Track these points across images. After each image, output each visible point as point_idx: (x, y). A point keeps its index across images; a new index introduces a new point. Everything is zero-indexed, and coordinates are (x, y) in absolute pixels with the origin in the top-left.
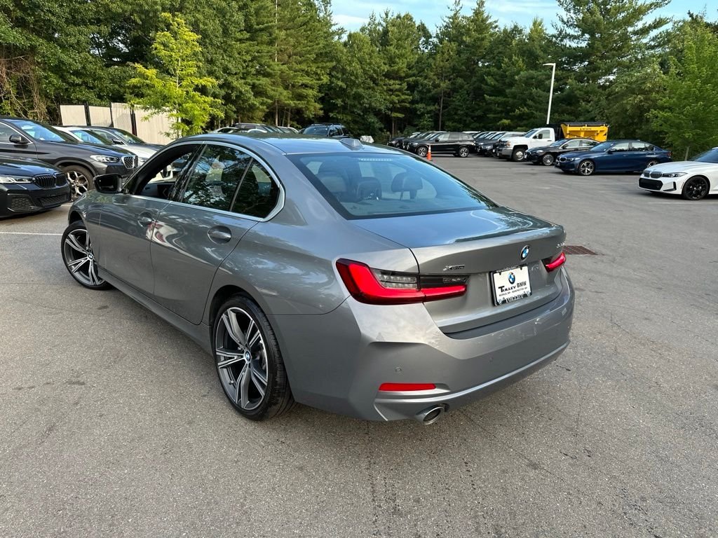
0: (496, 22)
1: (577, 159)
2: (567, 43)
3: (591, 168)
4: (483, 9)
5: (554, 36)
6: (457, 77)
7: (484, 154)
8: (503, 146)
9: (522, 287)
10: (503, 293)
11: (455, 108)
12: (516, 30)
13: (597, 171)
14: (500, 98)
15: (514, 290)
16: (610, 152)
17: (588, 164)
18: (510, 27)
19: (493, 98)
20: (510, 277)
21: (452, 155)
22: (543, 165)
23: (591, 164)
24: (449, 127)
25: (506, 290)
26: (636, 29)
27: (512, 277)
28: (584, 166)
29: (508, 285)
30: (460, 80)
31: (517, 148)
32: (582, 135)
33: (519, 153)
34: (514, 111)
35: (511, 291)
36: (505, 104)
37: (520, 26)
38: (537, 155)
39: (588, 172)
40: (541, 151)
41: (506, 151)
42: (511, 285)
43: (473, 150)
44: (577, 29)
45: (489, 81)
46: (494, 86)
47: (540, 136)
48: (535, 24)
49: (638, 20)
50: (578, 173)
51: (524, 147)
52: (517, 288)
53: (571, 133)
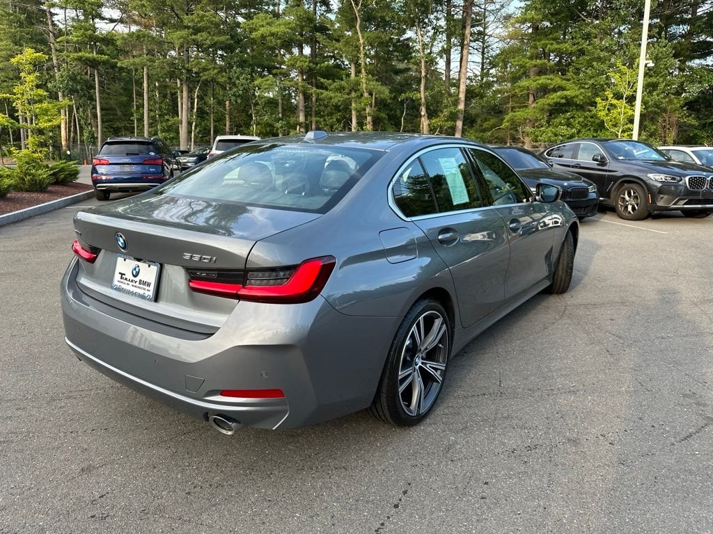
9: (144, 287)
10: (122, 280)
15: (134, 284)
20: (135, 269)
25: (126, 279)
27: (137, 270)
29: (130, 276)
35: (131, 283)
42: (132, 278)
52: (137, 284)
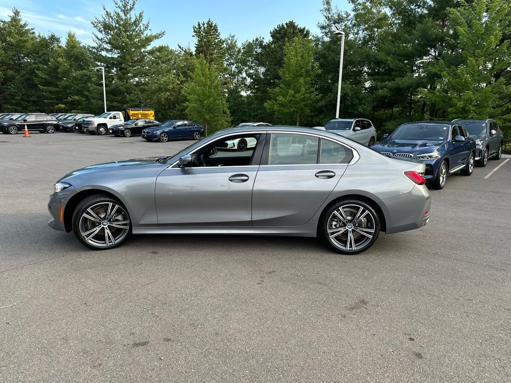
0: (32, 29)
1: (158, 132)
2: (104, 53)
3: (166, 137)
4: (20, 18)
5: (94, 48)
6: (7, 69)
7: (65, 130)
8: (89, 124)
11: (10, 94)
12: (53, 39)
13: (170, 139)
14: (52, 88)
16: (174, 127)
17: (165, 135)
18: (46, 35)
19: (46, 88)
21: (38, 132)
22: (125, 136)
23: (166, 135)
24: (9, 109)
26: (146, 50)
28: (162, 137)
30: (10, 72)
31: (100, 125)
32: (140, 116)
33: (102, 129)
34: (67, 98)
36: (57, 93)
37: (57, 35)
38: (119, 130)
39: (165, 140)
40: (122, 127)
41: (91, 128)
43: (57, 128)
44: (109, 45)
45: (40, 75)
46: (45, 79)
47: (115, 117)
48: (69, 36)
49: (148, 45)
50: (159, 141)
51: (105, 125)
53: (133, 115)
